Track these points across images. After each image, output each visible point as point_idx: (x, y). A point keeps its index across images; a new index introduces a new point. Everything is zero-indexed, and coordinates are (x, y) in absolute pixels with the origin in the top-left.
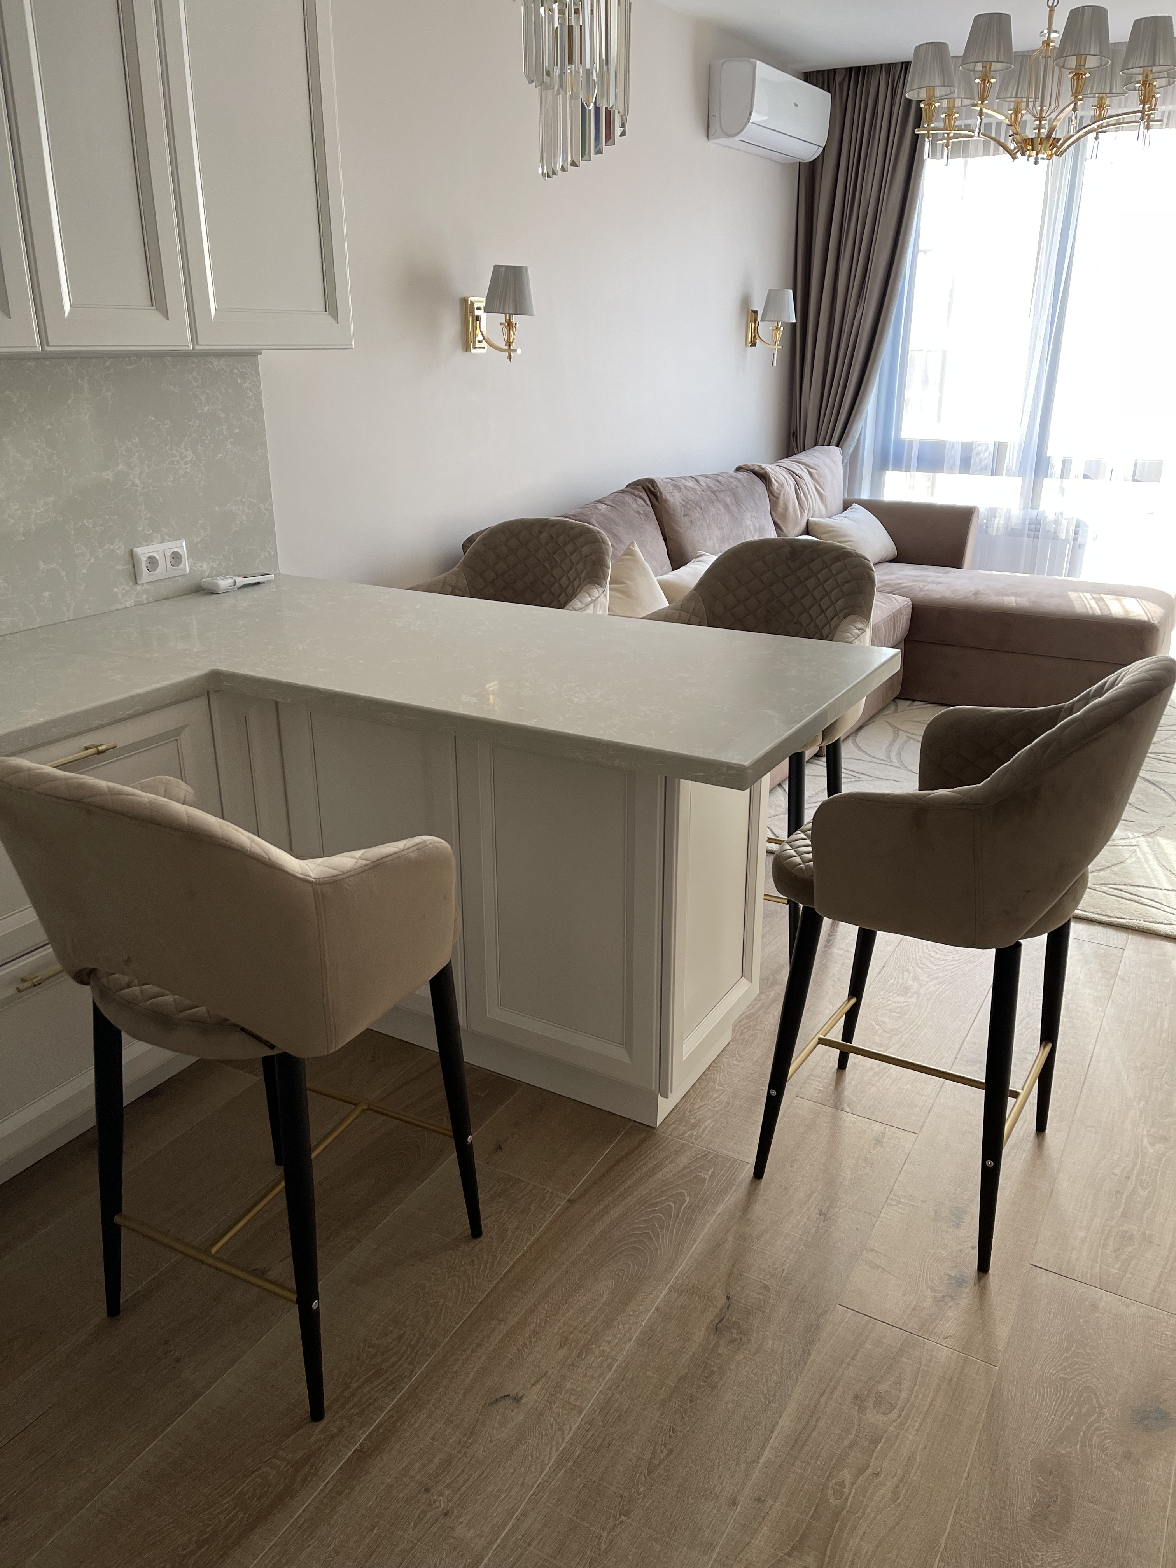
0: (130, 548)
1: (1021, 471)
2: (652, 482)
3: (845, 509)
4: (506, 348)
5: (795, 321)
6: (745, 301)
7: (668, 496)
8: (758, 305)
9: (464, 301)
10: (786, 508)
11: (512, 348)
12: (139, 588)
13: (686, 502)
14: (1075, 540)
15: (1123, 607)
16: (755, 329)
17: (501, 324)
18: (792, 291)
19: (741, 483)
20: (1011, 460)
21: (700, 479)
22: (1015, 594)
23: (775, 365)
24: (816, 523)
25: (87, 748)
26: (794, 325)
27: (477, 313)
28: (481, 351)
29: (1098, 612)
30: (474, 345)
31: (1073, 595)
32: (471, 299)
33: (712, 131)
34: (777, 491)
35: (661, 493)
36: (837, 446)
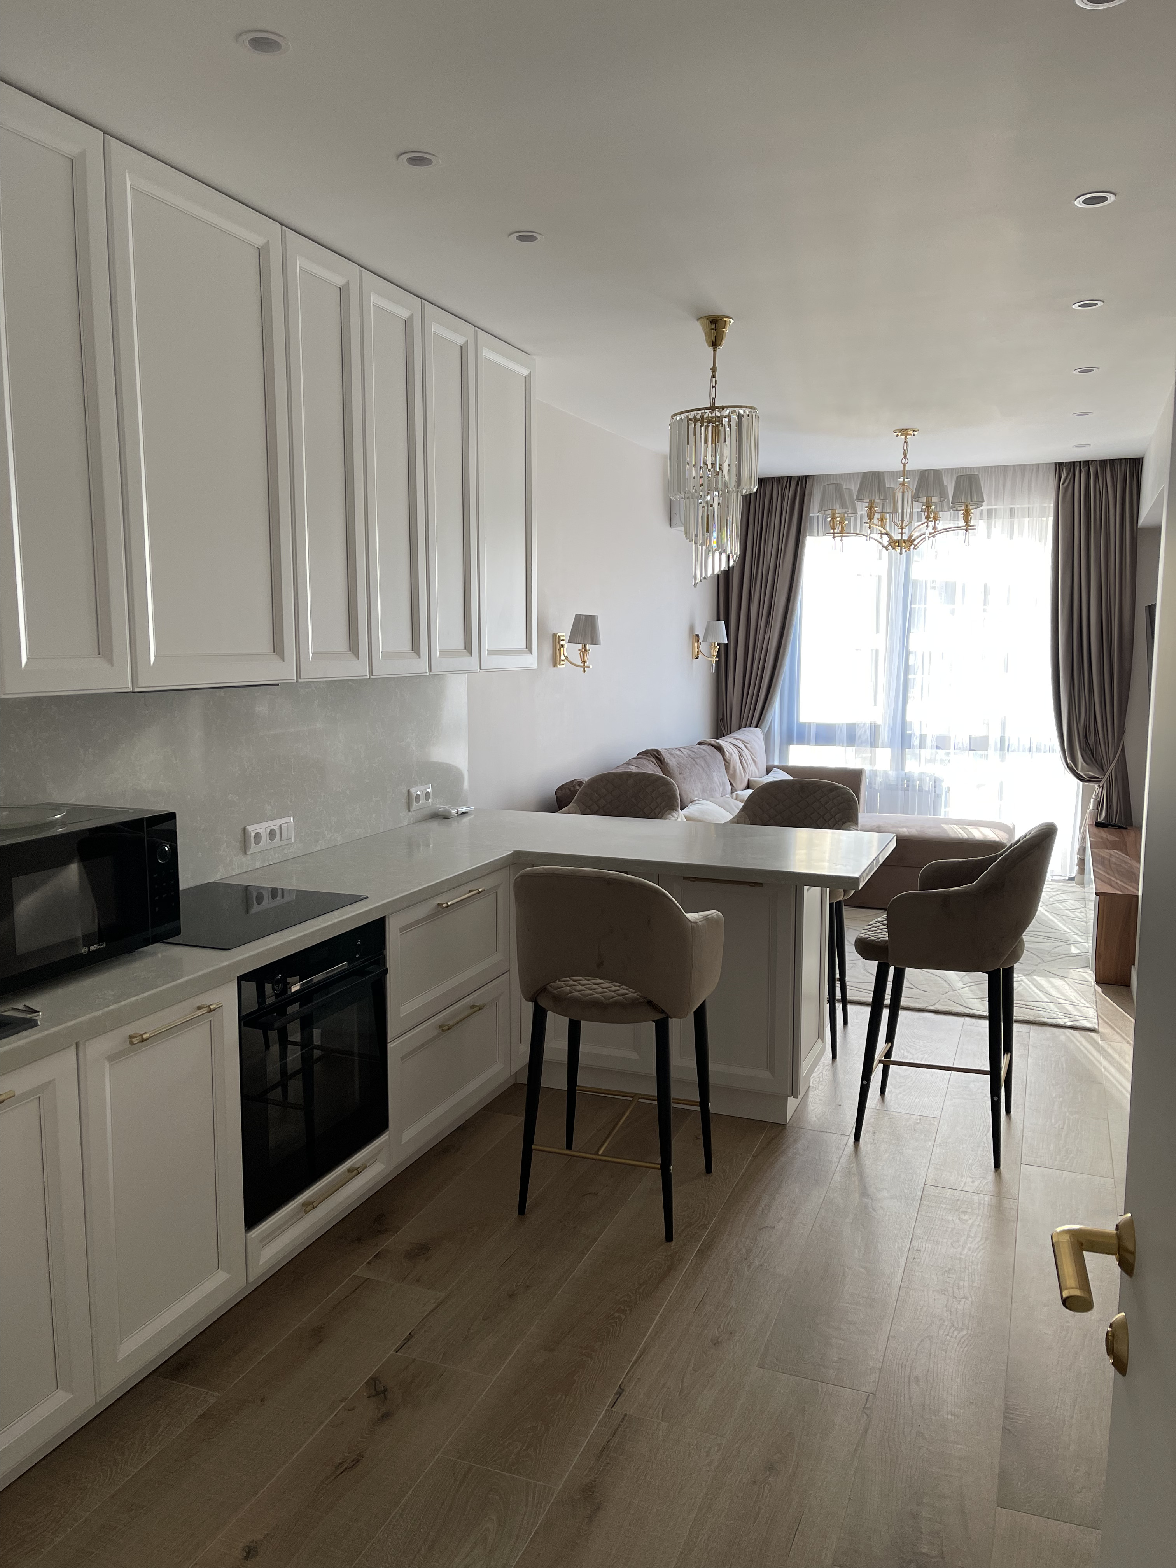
0: (408, 789)
1: (891, 745)
2: (657, 751)
3: (767, 774)
4: (582, 665)
5: (727, 642)
6: (692, 629)
7: (668, 760)
8: (700, 631)
9: (554, 635)
10: (735, 771)
11: (586, 664)
12: (410, 813)
13: (680, 765)
14: (935, 792)
15: (982, 833)
16: (698, 647)
17: (579, 650)
18: (724, 622)
19: (707, 752)
20: (884, 735)
21: (682, 749)
22: (906, 827)
23: (714, 672)
24: (755, 781)
26: (726, 646)
27: (562, 643)
28: (563, 667)
29: (965, 836)
30: (560, 663)
31: (945, 826)
32: (558, 634)
33: (674, 522)
34: (729, 759)
35: (664, 759)
36: (756, 726)
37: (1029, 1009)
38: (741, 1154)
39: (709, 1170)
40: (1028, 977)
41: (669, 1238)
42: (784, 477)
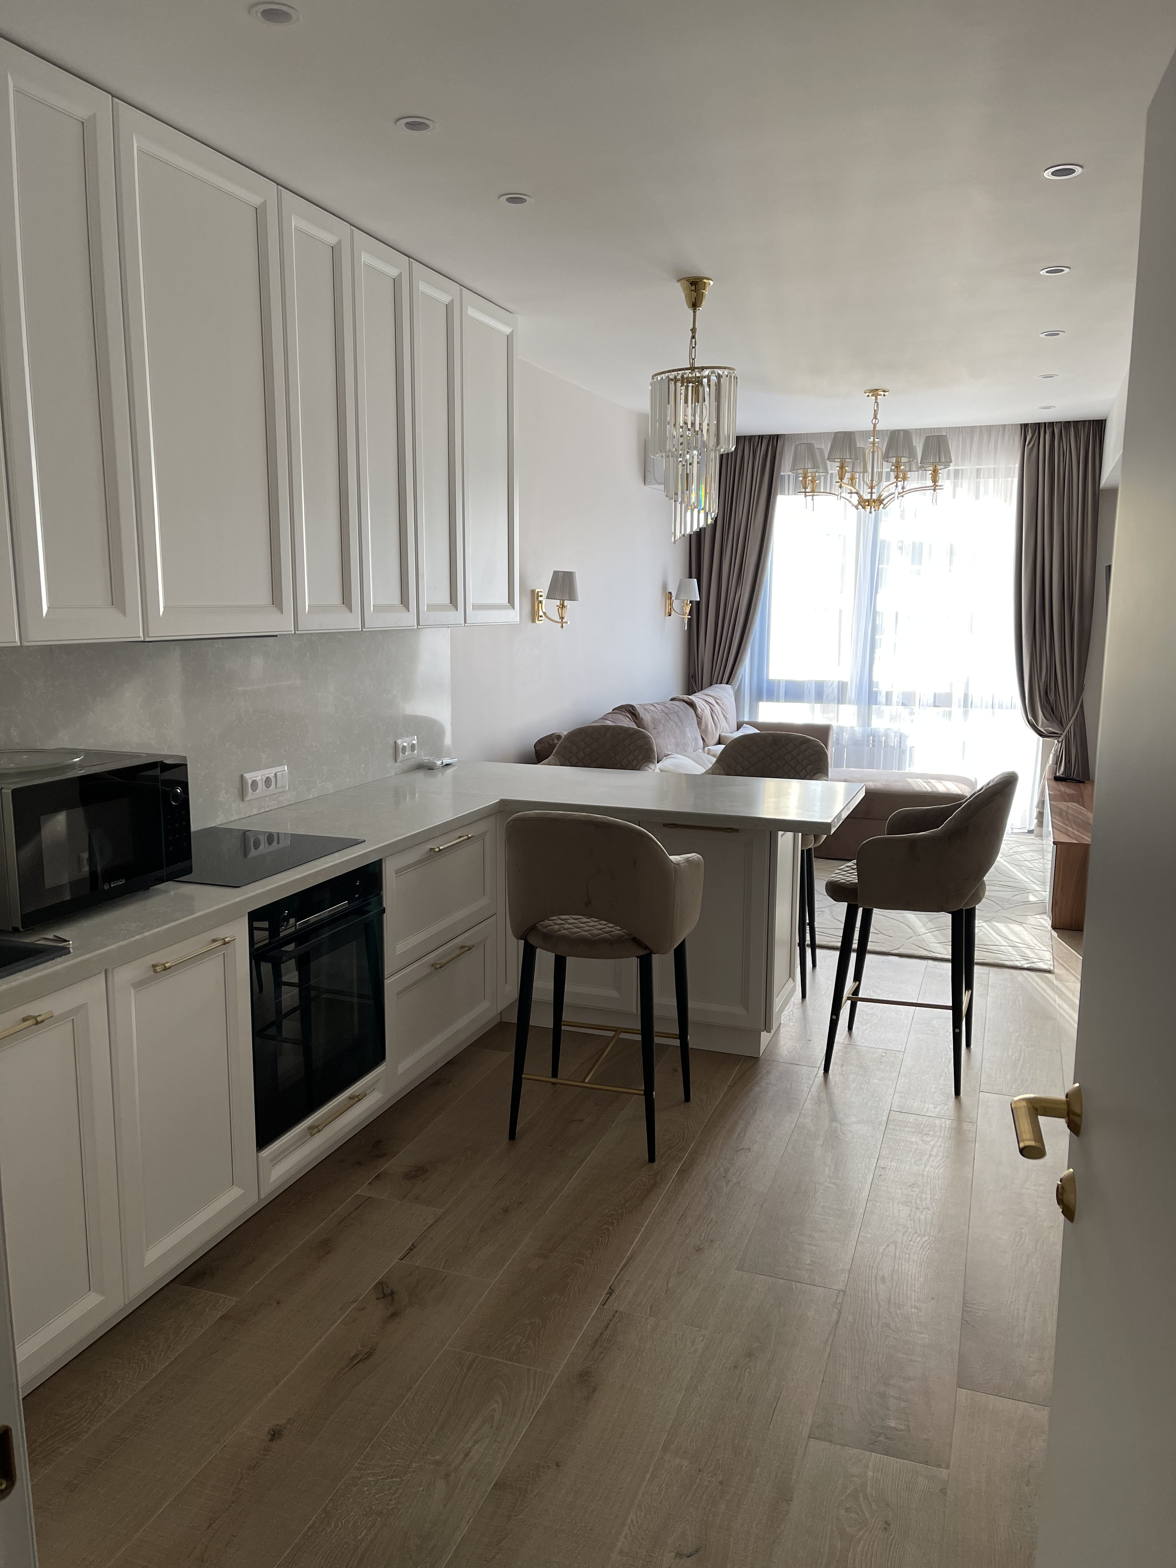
0: (394, 740)
1: (858, 702)
2: (632, 706)
3: (738, 730)
4: (560, 620)
5: (699, 600)
6: (665, 586)
7: (643, 716)
8: (673, 588)
9: (533, 591)
10: (707, 726)
11: (564, 620)
12: (397, 764)
13: (654, 720)
14: (900, 747)
15: (945, 786)
16: (671, 604)
17: (557, 606)
18: (696, 579)
19: (679, 708)
20: (851, 693)
21: (655, 705)
22: (872, 781)
23: (686, 629)
24: (725, 737)
25: (460, 837)
26: (698, 603)
27: (540, 599)
28: (542, 622)
29: (929, 790)
30: (538, 618)
31: (910, 780)
32: (537, 590)
33: (648, 480)
34: (701, 714)
35: (639, 714)
36: (727, 683)
37: (989, 952)
38: (717, 1084)
39: (687, 1098)
40: (987, 923)
41: (652, 1159)
42: (755, 436)
